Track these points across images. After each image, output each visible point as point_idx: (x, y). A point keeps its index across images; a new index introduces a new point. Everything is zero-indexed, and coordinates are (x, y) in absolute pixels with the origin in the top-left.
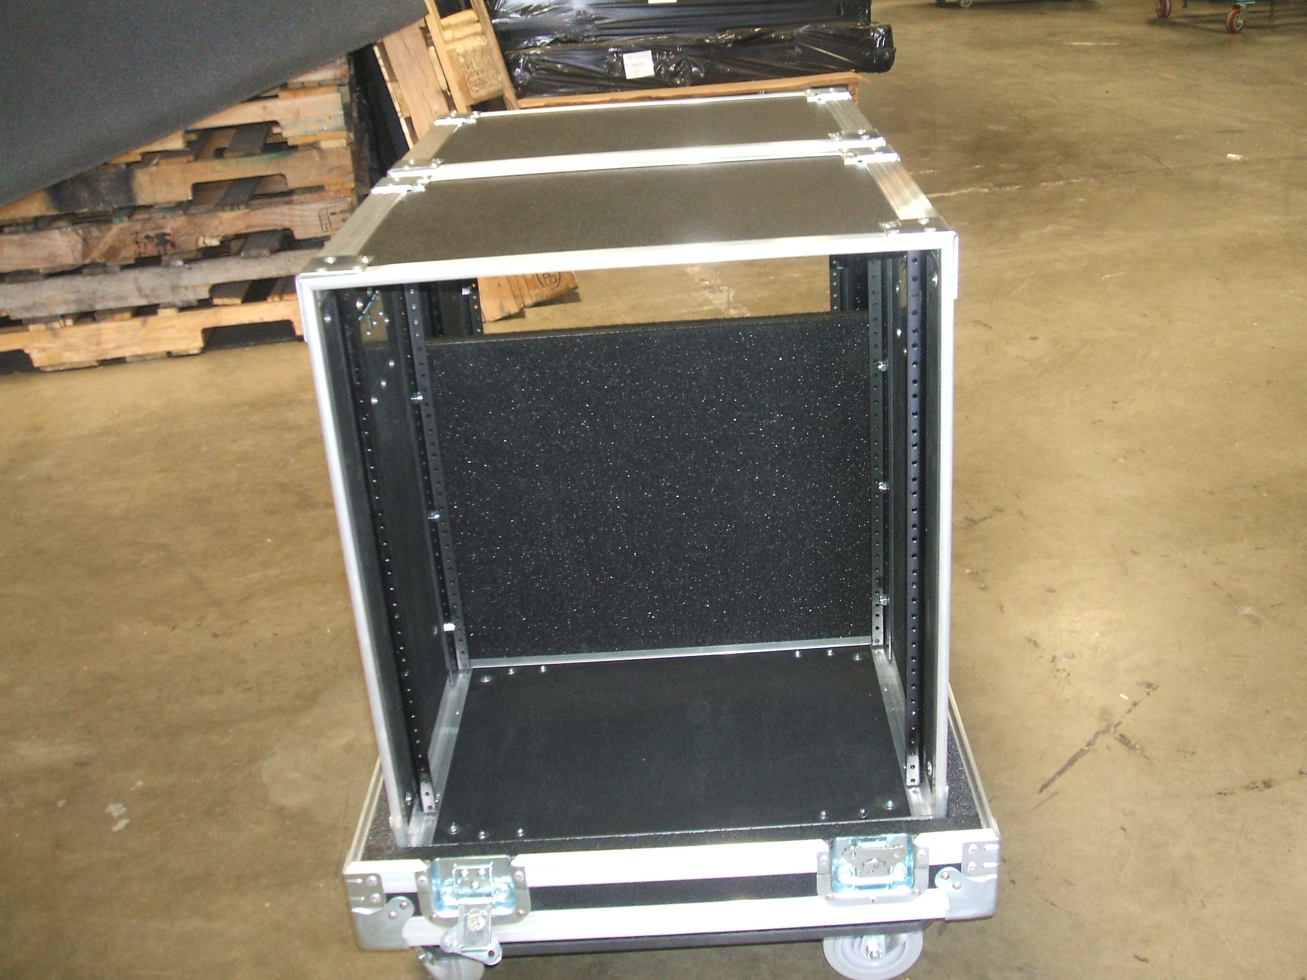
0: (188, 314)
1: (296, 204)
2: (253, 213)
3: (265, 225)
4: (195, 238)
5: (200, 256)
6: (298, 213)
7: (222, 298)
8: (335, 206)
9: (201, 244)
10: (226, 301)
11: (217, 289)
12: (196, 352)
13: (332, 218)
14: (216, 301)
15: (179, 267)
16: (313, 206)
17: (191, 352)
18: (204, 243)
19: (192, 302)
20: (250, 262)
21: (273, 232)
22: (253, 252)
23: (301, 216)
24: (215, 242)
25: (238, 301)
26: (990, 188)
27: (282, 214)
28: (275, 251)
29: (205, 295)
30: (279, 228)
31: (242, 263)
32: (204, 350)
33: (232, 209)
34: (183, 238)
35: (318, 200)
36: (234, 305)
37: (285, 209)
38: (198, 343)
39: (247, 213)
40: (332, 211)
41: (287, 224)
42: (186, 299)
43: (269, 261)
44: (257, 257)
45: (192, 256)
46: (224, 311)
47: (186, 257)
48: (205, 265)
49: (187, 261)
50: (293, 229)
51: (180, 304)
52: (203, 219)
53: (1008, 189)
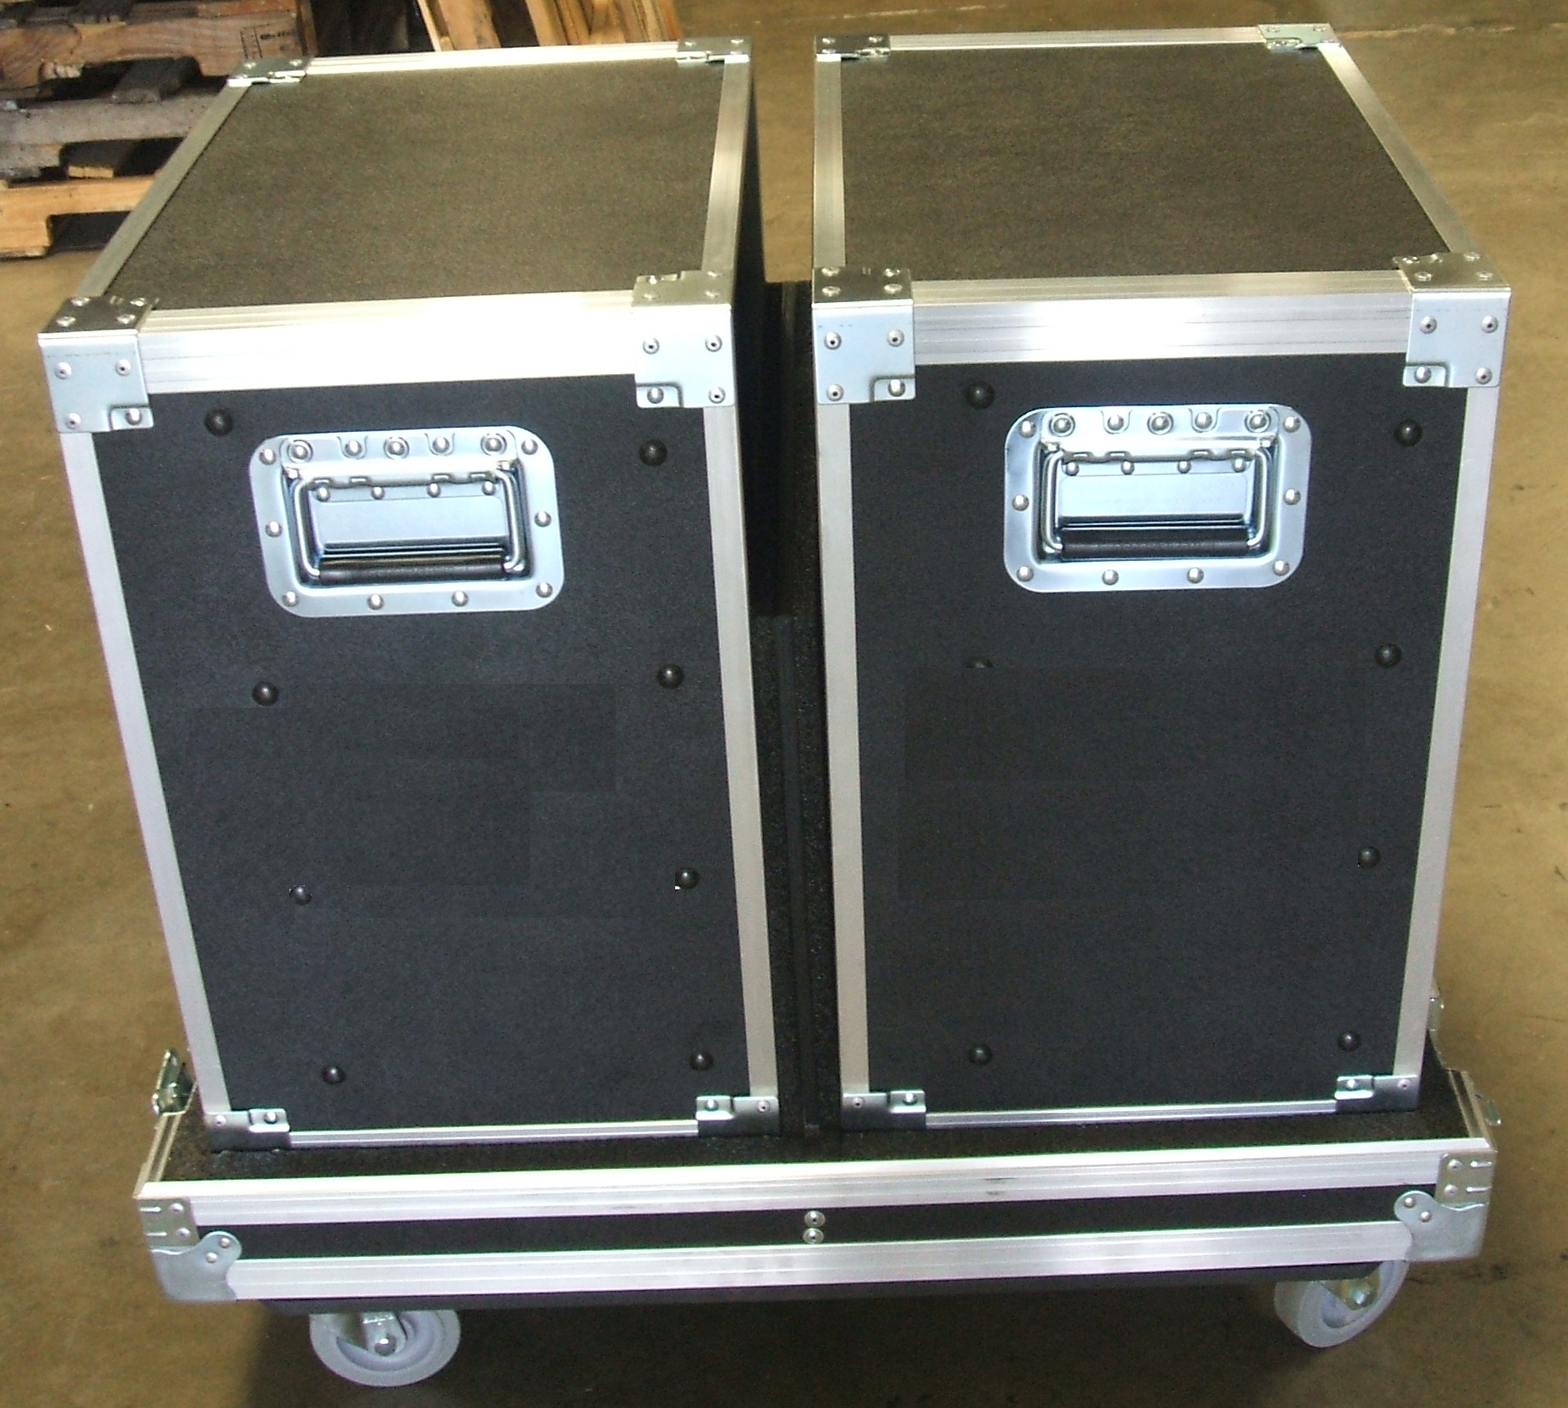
0: (27, 190)
1: (202, 17)
2: (131, 29)
3: (156, 51)
4: (36, 66)
5: (48, 92)
6: (208, 32)
7: (83, 167)
8: (268, 25)
9: (49, 74)
10: (89, 171)
11: (72, 153)
12: (37, 253)
13: (264, 44)
14: (74, 171)
15: (10, 111)
16: (231, 23)
17: (29, 254)
18: (56, 73)
19: (30, 171)
20: (128, 111)
21: (169, 62)
22: (133, 94)
23: (214, 39)
24: (73, 73)
25: (108, 173)
26: (1458, 27)
27: (180, 33)
28: (168, 94)
29: (53, 160)
30: (176, 56)
31: (114, 110)
32: (50, 252)
33: (98, 21)
34: (16, 65)
35: (239, 14)
36: (101, 179)
37: (185, 25)
38: (41, 239)
39: (123, 27)
40: (261, 32)
41: (189, 50)
42: (20, 164)
43: (159, 110)
44: (139, 103)
45: (31, 94)
46: (83, 188)
47: (21, 95)
48: (54, 111)
49: (22, 104)
50: (199, 58)
51: (12, 174)
52: (47, 34)
53: (1492, 30)
